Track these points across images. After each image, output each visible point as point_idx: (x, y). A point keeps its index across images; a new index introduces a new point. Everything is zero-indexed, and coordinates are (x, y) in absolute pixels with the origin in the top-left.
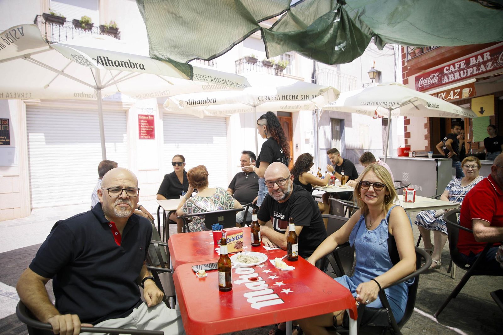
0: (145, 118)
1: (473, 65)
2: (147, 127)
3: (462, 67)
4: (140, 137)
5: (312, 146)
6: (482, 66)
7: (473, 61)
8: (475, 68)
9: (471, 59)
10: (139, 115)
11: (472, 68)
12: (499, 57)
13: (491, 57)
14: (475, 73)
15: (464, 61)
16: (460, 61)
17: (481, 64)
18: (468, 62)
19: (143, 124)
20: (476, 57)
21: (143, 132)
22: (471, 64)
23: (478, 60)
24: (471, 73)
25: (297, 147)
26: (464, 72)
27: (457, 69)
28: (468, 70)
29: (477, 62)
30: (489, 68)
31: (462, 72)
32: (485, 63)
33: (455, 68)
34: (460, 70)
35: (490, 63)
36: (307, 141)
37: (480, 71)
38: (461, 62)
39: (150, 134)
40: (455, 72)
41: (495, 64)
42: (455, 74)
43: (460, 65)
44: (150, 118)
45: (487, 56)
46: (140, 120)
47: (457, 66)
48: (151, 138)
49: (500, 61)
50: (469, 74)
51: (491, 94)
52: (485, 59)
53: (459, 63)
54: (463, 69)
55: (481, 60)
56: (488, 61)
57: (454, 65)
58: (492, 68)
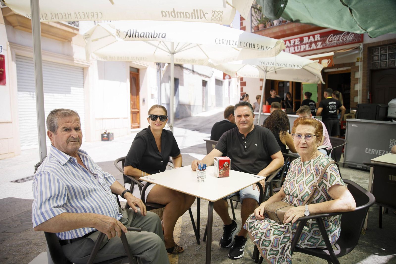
1: (306, 43)
3: (296, 43)
5: (156, 100)
6: (313, 45)
7: (306, 40)
8: (307, 45)
9: (304, 38)
11: (305, 45)
12: (327, 39)
13: (321, 38)
14: (307, 49)
15: (299, 39)
16: (295, 39)
17: (312, 43)
18: (301, 40)
20: (309, 37)
22: (304, 42)
24: (304, 49)
25: (144, 101)
26: (298, 48)
27: (292, 44)
28: (302, 46)
29: (310, 41)
30: (319, 47)
31: (296, 47)
32: (316, 42)
33: (290, 43)
34: (294, 46)
35: (320, 43)
36: (152, 95)
37: (312, 48)
38: (296, 40)
40: (291, 47)
41: (324, 45)
42: (291, 48)
45: (318, 37)
47: (292, 42)
49: (327, 42)
50: (302, 50)
52: (316, 40)
53: (294, 40)
54: (297, 45)
55: (313, 40)
56: (318, 41)
57: (289, 41)
58: (321, 47)
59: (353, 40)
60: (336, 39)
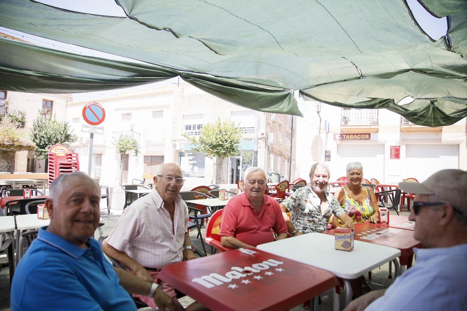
0: (394, 148)
2: (395, 152)
4: (391, 158)
10: (391, 147)
19: (393, 151)
21: (393, 155)
39: (397, 156)
44: (397, 147)
46: (391, 149)
48: (397, 158)
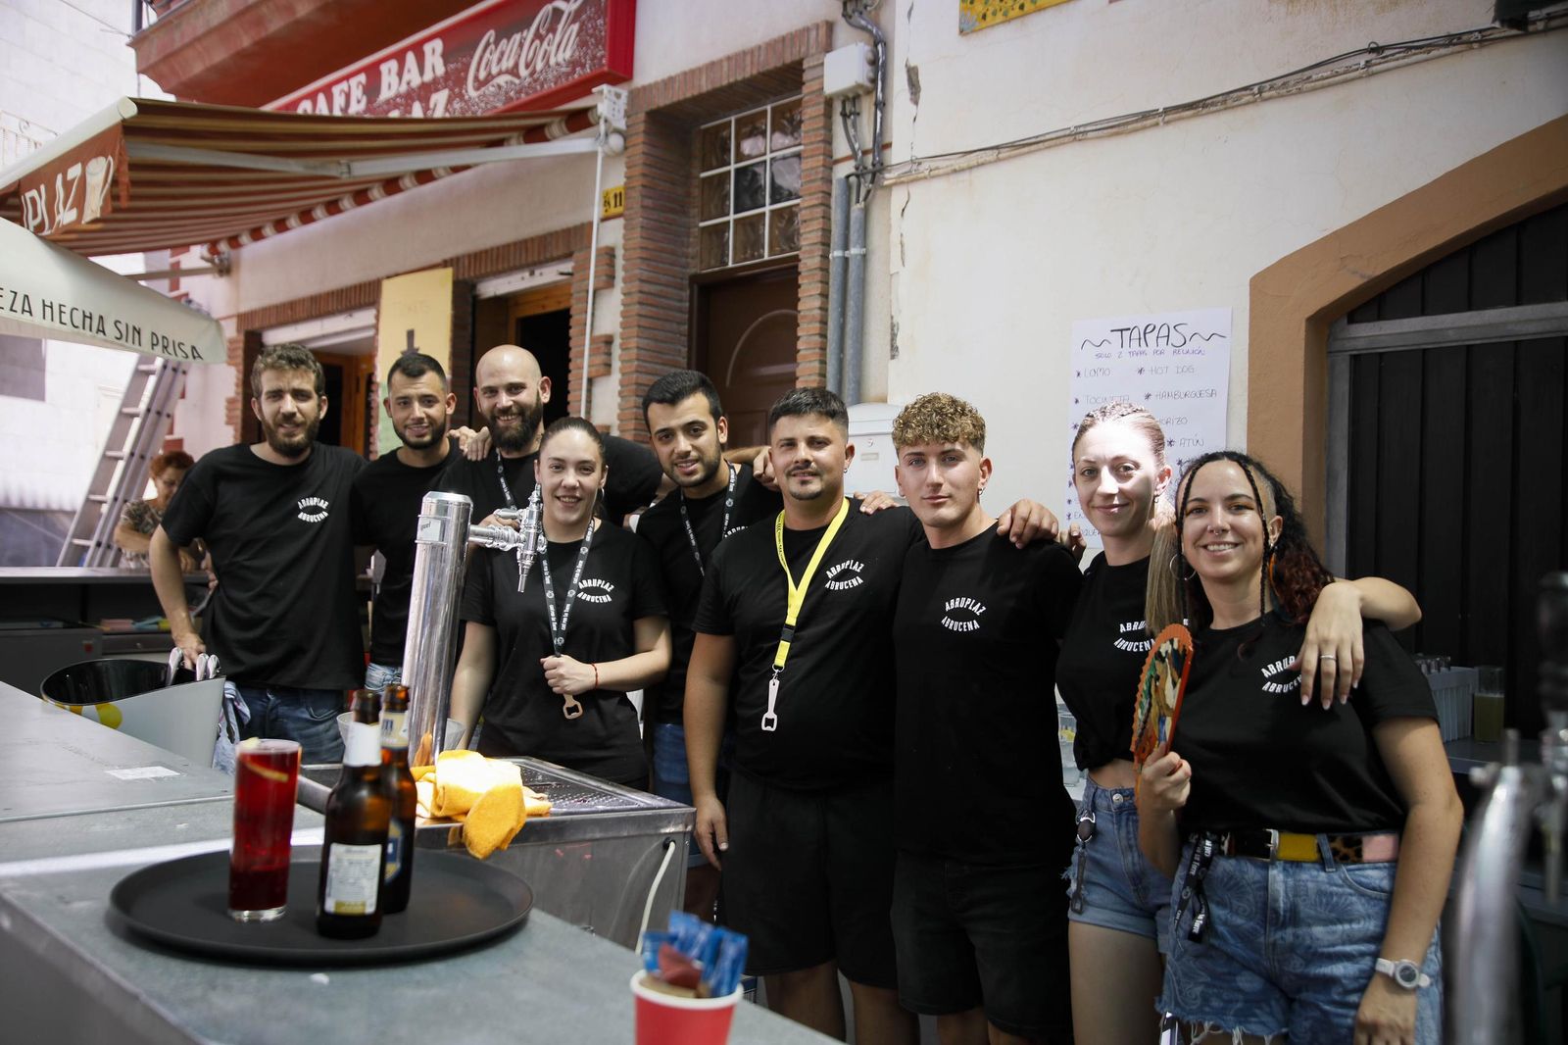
3: (354, 108)
6: (417, 109)
7: (389, 79)
9: (384, 68)
12: (468, 68)
13: (446, 64)
15: (362, 78)
16: (347, 78)
17: (413, 101)
18: (372, 81)
20: (400, 56)
23: (406, 77)
29: (403, 88)
32: (425, 93)
35: (441, 97)
38: (353, 82)
41: (457, 105)
43: (348, 96)
45: (434, 59)
47: (338, 97)
49: (471, 92)
51: (445, 264)
52: (428, 77)
53: (344, 86)
55: (416, 81)
56: (436, 85)
57: (327, 90)
59: (574, 64)
60: (507, 64)
